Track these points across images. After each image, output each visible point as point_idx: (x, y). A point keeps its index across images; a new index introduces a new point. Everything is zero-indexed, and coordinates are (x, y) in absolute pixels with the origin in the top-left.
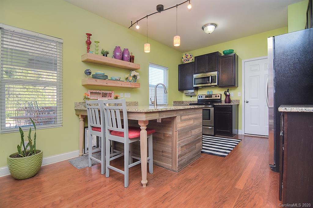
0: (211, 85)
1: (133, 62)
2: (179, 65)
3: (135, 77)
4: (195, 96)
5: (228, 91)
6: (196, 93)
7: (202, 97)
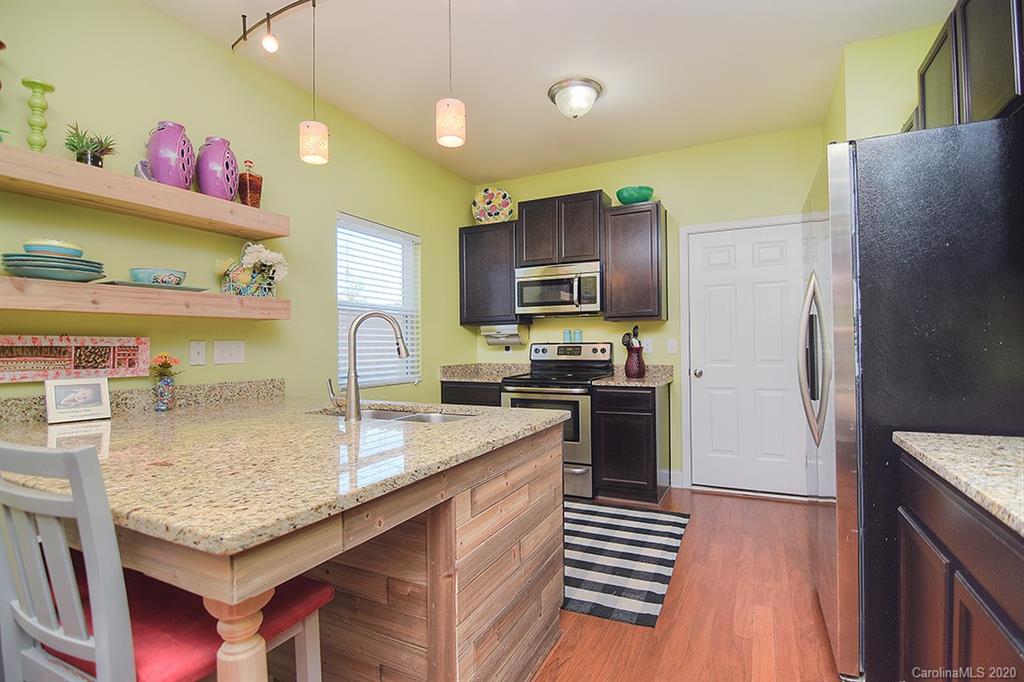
0: (578, 310)
1: (256, 204)
2: (461, 230)
3: (262, 269)
4: (522, 345)
5: (636, 335)
6: (524, 337)
7: (544, 351)
